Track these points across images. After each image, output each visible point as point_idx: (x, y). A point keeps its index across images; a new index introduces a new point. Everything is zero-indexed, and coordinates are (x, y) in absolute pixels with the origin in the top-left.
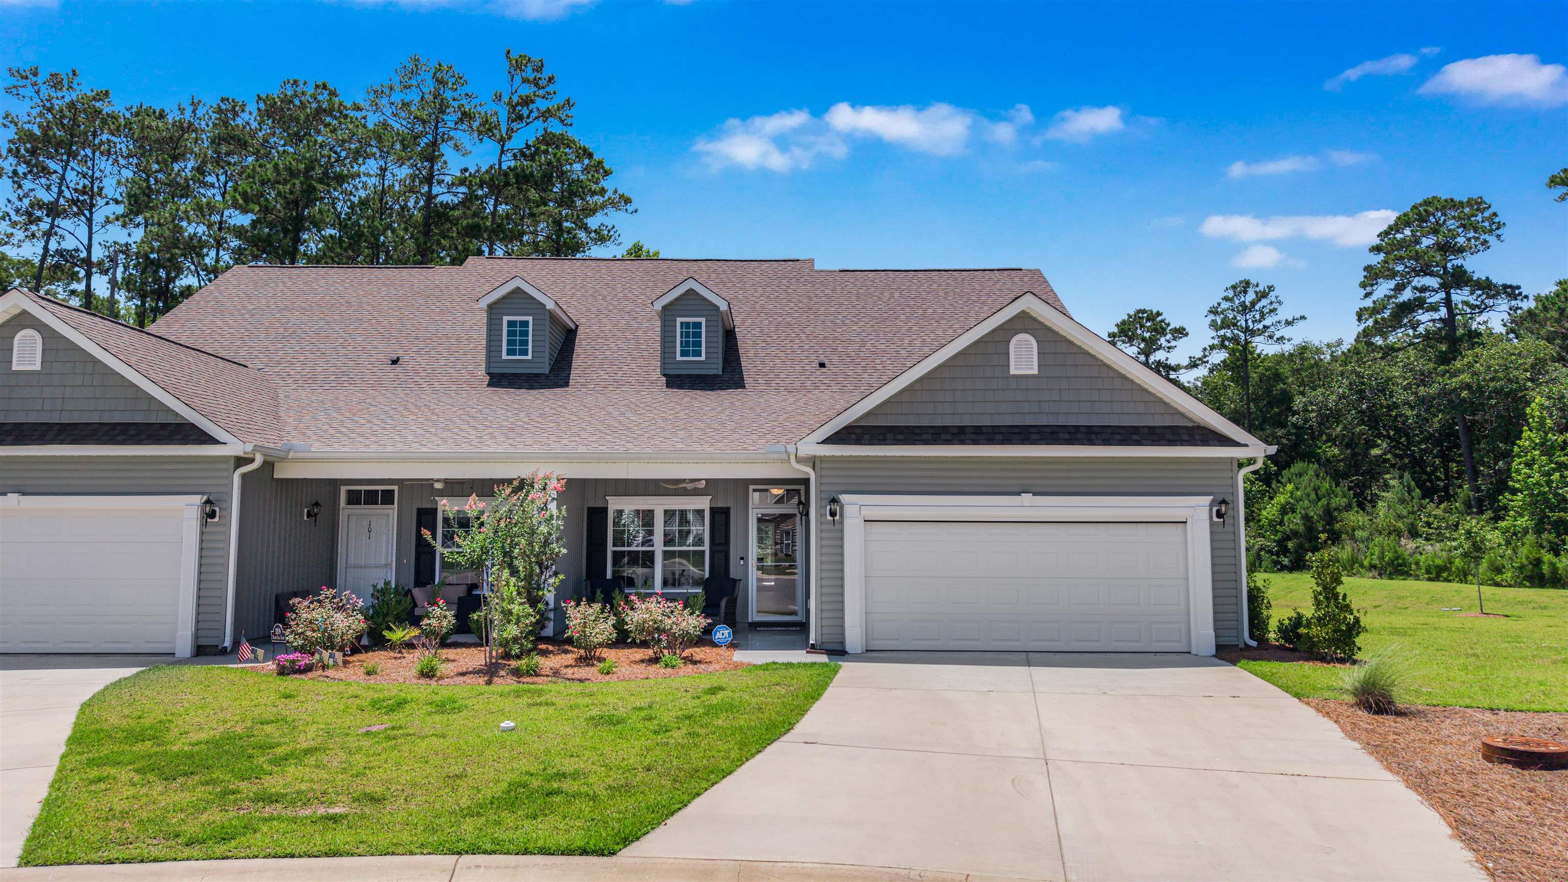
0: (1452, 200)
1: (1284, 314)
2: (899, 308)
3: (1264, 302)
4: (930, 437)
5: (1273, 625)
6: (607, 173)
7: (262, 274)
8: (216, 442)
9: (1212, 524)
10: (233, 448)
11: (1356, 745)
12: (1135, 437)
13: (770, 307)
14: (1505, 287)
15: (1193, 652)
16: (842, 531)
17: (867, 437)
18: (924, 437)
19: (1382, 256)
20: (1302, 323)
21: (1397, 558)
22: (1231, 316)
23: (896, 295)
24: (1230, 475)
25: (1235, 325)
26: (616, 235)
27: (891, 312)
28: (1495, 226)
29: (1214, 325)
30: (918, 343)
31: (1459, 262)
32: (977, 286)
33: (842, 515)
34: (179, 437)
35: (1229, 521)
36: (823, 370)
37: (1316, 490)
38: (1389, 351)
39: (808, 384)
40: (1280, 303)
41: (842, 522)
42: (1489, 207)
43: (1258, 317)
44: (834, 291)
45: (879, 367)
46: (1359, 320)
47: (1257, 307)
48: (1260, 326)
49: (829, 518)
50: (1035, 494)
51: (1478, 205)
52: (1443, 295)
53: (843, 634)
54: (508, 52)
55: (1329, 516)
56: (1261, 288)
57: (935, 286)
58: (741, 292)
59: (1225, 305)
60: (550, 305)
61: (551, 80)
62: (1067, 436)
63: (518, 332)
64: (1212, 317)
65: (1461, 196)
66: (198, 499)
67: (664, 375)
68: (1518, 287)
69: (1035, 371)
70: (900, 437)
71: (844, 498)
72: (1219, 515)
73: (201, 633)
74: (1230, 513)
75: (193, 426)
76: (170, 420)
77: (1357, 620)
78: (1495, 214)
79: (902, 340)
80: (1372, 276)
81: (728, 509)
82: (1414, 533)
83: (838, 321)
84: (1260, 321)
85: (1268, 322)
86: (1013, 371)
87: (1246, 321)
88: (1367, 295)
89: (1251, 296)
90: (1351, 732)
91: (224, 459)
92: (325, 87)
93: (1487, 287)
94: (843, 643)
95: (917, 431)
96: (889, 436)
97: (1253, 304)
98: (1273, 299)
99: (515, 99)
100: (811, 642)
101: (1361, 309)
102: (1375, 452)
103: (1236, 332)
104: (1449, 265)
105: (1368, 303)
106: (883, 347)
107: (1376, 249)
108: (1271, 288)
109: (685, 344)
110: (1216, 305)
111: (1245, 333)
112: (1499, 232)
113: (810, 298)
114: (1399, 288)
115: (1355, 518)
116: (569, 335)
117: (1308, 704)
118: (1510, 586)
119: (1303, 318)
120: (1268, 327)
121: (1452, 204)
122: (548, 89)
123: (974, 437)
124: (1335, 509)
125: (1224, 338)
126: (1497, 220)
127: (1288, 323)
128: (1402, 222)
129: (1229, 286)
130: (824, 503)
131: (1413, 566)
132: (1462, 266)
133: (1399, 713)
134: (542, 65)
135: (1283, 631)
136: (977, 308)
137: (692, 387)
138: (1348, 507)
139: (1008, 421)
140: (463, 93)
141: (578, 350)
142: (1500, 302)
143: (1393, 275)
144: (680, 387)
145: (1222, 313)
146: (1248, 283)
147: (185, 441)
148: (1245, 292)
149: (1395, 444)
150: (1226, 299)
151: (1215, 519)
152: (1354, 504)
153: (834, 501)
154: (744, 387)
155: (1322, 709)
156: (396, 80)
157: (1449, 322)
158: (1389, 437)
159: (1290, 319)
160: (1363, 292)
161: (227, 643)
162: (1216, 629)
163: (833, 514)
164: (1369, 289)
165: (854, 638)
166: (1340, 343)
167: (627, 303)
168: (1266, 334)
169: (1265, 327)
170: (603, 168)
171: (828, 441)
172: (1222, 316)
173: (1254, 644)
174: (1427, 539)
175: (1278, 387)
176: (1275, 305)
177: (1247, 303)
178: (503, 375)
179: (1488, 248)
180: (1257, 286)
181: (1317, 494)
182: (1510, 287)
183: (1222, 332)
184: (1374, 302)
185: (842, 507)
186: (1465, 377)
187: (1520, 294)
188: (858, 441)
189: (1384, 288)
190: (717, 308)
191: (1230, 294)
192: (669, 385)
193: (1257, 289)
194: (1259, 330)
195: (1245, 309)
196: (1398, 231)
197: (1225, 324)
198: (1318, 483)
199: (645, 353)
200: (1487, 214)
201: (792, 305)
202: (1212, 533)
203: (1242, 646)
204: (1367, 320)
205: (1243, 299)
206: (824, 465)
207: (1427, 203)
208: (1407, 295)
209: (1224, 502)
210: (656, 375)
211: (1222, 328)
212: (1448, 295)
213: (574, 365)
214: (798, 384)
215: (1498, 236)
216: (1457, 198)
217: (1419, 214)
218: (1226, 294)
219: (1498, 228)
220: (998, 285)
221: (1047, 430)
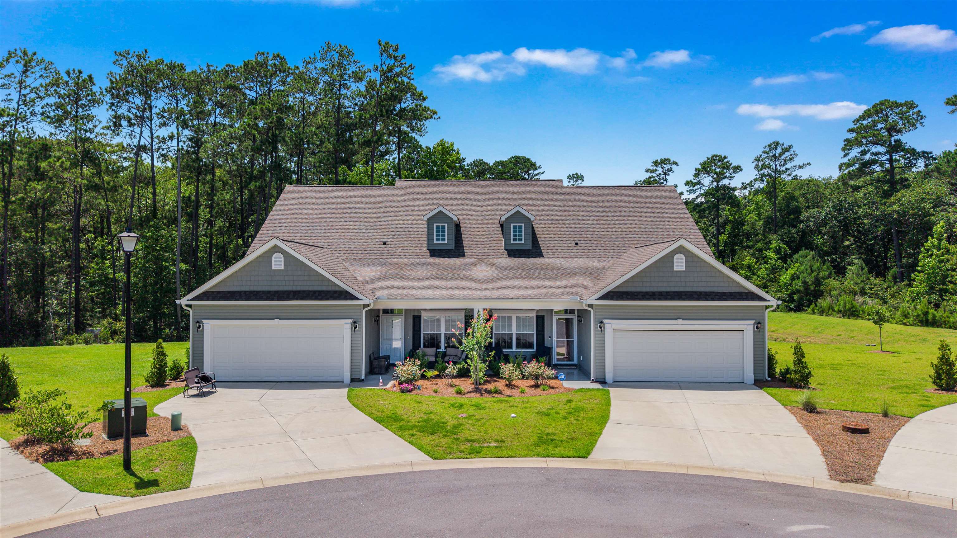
0: (896, 103)
1: (798, 161)
2: (608, 210)
3: (787, 154)
4: (641, 297)
5: (778, 371)
6: (425, 99)
7: (301, 191)
8: (358, 299)
9: (754, 331)
10: (365, 301)
11: (800, 425)
12: (724, 297)
13: (546, 209)
14: (923, 152)
15: (745, 382)
16: (604, 334)
17: (615, 297)
18: (639, 297)
19: (854, 135)
20: (808, 167)
21: (852, 308)
22: (767, 163)
23: (606, 202)
24: (762, 311)
25: (769, 168)
27: (604, 213)
28: (920, 116)
29: (757, 167)
30: (619, 231)
31: (897, 138)
32: (644, 197)
33: (604, 328)
34: (343, 297)
35: (761, 330)
36: (578, 247)
37: (811, 267)
38: (857, 188)
39: (572, 254)
40: (796, 155)
41: (604, 331)
42: (917, 106)
43: (783, 163)
44: (575, 199)
45: (603, 245)
46: (840, 169)
47: (782, 157)
48: (784, 168)
49: (599, 329)
50: (683, 319)
51: (911, 105)
52: (888, 157)
53: (605, 375)
54: (380, 41)
55: (818, 282)
56: (785, 146)
57: (623, 197)
58: (531, 201)
59: (764, 156)
60: (455, 219)
61: (403, 57)
62: (697, 297)
63: (441, 230)
64: (756, 162)
65: (901, 100)
66: (350, 321)
67: (506, 250)
68: (931, 153)
69: (684, 269)
70: (629, 297)
71: (605, 321)
72: (757, 328)
73: (353, 373)
74: (762, 327)
75: (347, 292)
76: (337, 289)
77: (810, 372)
78: (920, 111)
79: (612, 229)
80: (848, 145)
81: (544, 316)
82: (863, 293)
83: (580, 218)
84: (784, 165)
85: (788, 166)
86: (675, 269)
87: (776, 165)
88: (845, 156)
89: (779, 150)
90: (800, 420)
91: (360, 305)
93: (913, 154)
94: (605, 379)
95: (636, 294)
96: (624, 296)
97: (780, 155)
98: (792, 153)
99: (385, 68)
100: (592, 378)
101: (841, 164)
102: (847, 243)
103: (770, 172)
104: (893, 139)
105: (846, 160)
106: (603, 233)
107: (851, 131)
108: (791, 147)
109: (515, 236)
110: (759, 156)
111: (775, 172)
112: (922, 121)
113: (565, 205)
114: (864, 153)
115: (833, 283)
116: (458, 226)
117: (786, 408)
118: (911, 325)
119: (809, 164)
120: (789, 169)
121: (896, 105)
122: (402, 62)
123: (659, 297)
124: (822, 278)
125: (763, 175)
126: (921, 114)
127: (800, 167)
128: (867, 115)
129: (766, 145)
130: (597, 323)
131: (861, 312)
132: (900, 140)
133: (818, 413)
134: (398, 48)
135: (782, 374)
136: (645, 210)
137: (520, 257)
138: (829, 276)
139: (673, 290)
140: (352, 60)
141: (464, 237)
142: (920, 161)
143: (860, 144)
144: (514, 256)
145: (762, 160)
146: (777, 144)
147: (346, 298)
148: (776, 149)
149: (857, 239)
150: (765, 152)
151: (756, 329)
152: (833, 273)
153: (602, 322)
154: (543, 256)
155: (791, 411)
156: (318, 56)
157: (891, 172)
158: (854, 236)
159: (801, 165)
160: (843, 153)
161: (363, 377)
162: (754, 374)
163: (601, 327)
164: (846, 152)
165: (609, 377)
166: (830, 177)
167: (478, 208)
168: (787, 173)
169: (786, 169)
170: (423, 97)
171: (600, 299)
172: (762, 163)
173: (769, 379)
174: (870, 297)
175: (794, 204)
176: (793, 156)
177: (777, 155)
178: (434, 250)
179: (916, 128)
180: (783, 145)
181: (811, 269)
182: (926, 153)
183: (762, 172)
184: (849, 160)
185: (604, 325)
186: (895, 207)
187: (932, 157)
188: (612, 299)
189: (855, 152)
190: (530, 219)
191: (767, 149)
192: (509, 255)
193: (783, 147)
194: (783, 171)
195: (775, 158)
196: (864, 119)
197: (764, 167)
198: (812, 263)
199: (494, 238)
200: (915, 110)
201: (556, 208)
202: (754, 335)
203: (765, 380)
204: (844, 170)
205: (774, 152)
206: (597, 308)
207: (882, 104)
208: (868, 157)
209: (759, 323)
210: (502, 250)
211: (761, 169)
212: (891, 156)
213: (464, 245)
214: (567, 255)
215: (921, 123)
216: (899, 101)
217: (877, 111)
218: (764, 150)
219: (921, 119)
220: (654, 196)
221: (689, 294)
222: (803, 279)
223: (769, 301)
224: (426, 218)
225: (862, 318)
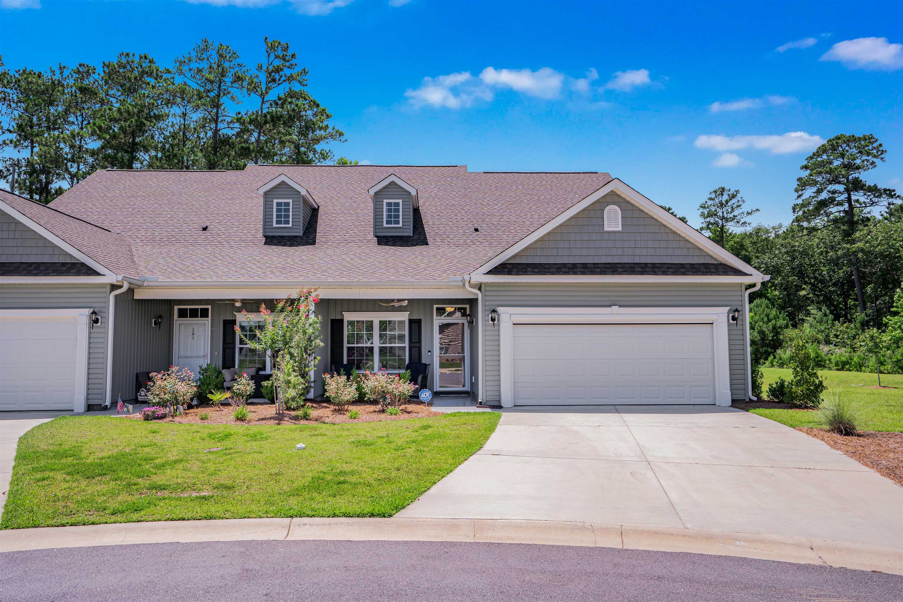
0: (853, 136)
1: (745, 208)
2: (522, 196)
3: (734, 201)
4: (554, 270)
5: (765, 388)
6: (328, 116)
7: (115, 175)
8: (98, 274)
9: (729, 325)
10: (110, 278)
11: (839, 452)
12: (682, 270)
13: (441, 194)
14: (885, 190)
15: (717, 404)
16: (499, 330)
17: (515, 270)
18: (551, 270)
19: (809, 171)
20: (757, 213)
21: (817, 357)
22: (713, 210)
23: (520, 187)
24: (740, 293)
25: (716, 215)
26: (332, 155)
27: (518, 198)
28: (880, 152)
29: (702, 215)
30: (536, 216)
31: (857, 175)
32: (571, 183)
33: (499, 320)
34: (75, 271)
35: (739, 322)
36: (477, 233)
37: (767, 316)
38: (812, 230)
39: (468, 241)
40: (744, 201)
41: (499, 325)
42: (877, 140)
43: (730, 210)
44: (481, 184)
45: (513, 231)
46: (794, 212)
47: (729, 204)
48: (731, 216)
49: (491, 322)
50: (620, 306)
51: (870, 139)
52: (846, 195)
53: (500, 396)
54: (266, 38)
55: (776, 330)
56: (731, 192)
57: (544, 182)
58: (421, 185)
59: (710, 203)
60: (303, 192)
61: (293, 56)
62: (640, 270)
63: (283, 209)
64: (702, 210)
65: (859, 134)
66: (87, 312)
67: (376, 236)
68: (894, 191)
69: (620, 229)
70: (537, 270)
71: (500, 310)
72: (734, 318)
73: (90, 396)
74: (740, 318)
75: (83, 264)
76: (68, 260)
77: (821, 383)
78: (881, 145)
79: (526, 215)
80: (803, 184)
81: (420, 320)
82: (828, 342)
83: (485, 203)
84: (731, 213)
85: (736, 213)
86: (606, 229)
87: (723, 213)
88: (799, 197)
89: (725, 197)
90: (835, 445)
91: (102, 286)
92: (146, 58)
93: (874, 190)
94: (499, 401)
95: (547, 266)
96: (529, 269)
97: (727, 202)
98: (739, 199)
99: (271, 68)
100: (479, 401)
101: (794, 205)
102: (803, 293)
103: (716, 219)
104: (850, 177)
105: (800, 201)
106: (514, 219)
107: (806, 167)
108: (737, 191)
109: (389, 216)
110: (704, 203)
111: (722, 220)
112: (882, 156)
113: (466, 189)
114: (819, 191)
115: (791, 332)
116: (314, 212)
117: (800, 430)
118: (889, 373)
119: (757, 210)
120: (736, 216)
121: (853, 139)
122: (291, 62)
123: (582, 270)
124: (779, 328)
125: (709, 223)
126: (881, 149)
127: (748, 213)
128: (821, 151)
129: (712, 191)
130: (488, 313)
131: (827, 362)
132: (858, 178)
133: (859, 435)
134: (288, 47)
135: (773, 392)
136: (571, 196)
137: (394, 245)
138: (787, 326)
139: (604, 260)
140: (236, 63)
141: (320, 221)
142: (882, 199)
143: (816, 183)
144: (386, 244)
145: (708, 207)
146: (723, 189)
147: (78, 273)
148: (722, 195)
149: (814, 288)
150: (711, 199)
151: (731, 321)
152: (790, 325)
153: (494, 311)
154: (427, 244)
155: (811, 433)
156: (194, 54)
157: (850, 213)
158: (811, 283)
159: (750, 211)
160: (796, 195)
161: (108, 403)
162: (731, 390)
163: (493, 320)
164: (800, 193)
165: (506, 398)
166: (780, 226)
167: (349, 192)
168: (735, 220)
169: (734, 216)
170: (325, 113)
171: (490, 272)
172: (708, 210)
173: (755, 399)
174: (835, 345)
175: (743, 253)
176: (740, 203)
177: (724, 202)
178: (273, 237)
179: (875, 166)
180: (729, 191)
181: (768, 318)
182: (889, 190)
183: (708, 219)
184: (803, 200)
185: (499, 315)
186: (860, 245)
187: (895, 194)
188: (509, 273)
189: (809, 192)
190: (410, 193)
191: (713, 196)
192: (379, 243)
193: (729, 193)
194: (730, 218)
195: (721, 205)
196: (818, 156)
197: (710, 215)
198: (768, 311)
199: (362, 223)
200: (875, 145)
201: (455, 193)
202: (729, 330)
203: (747, 400)
204: (798, 212)
205: (720, 199)
206: (487, 289)
207: (838, 138)
208: (824, 195)
209: (736, 310)
210: (371, 236)
211: (708, 216)
212: (849, 195)
213: (318, 231)
214: (461, 242)
215: (882, 158)
216: (857, 135)
217: (832, 145)
218: (710, 196)
219: (881, 154)
220: (584, 182)
221: (628, 266)
222: (759, 328)
223: (751, 275)
224: (262, 191)
225: (830, 369)
